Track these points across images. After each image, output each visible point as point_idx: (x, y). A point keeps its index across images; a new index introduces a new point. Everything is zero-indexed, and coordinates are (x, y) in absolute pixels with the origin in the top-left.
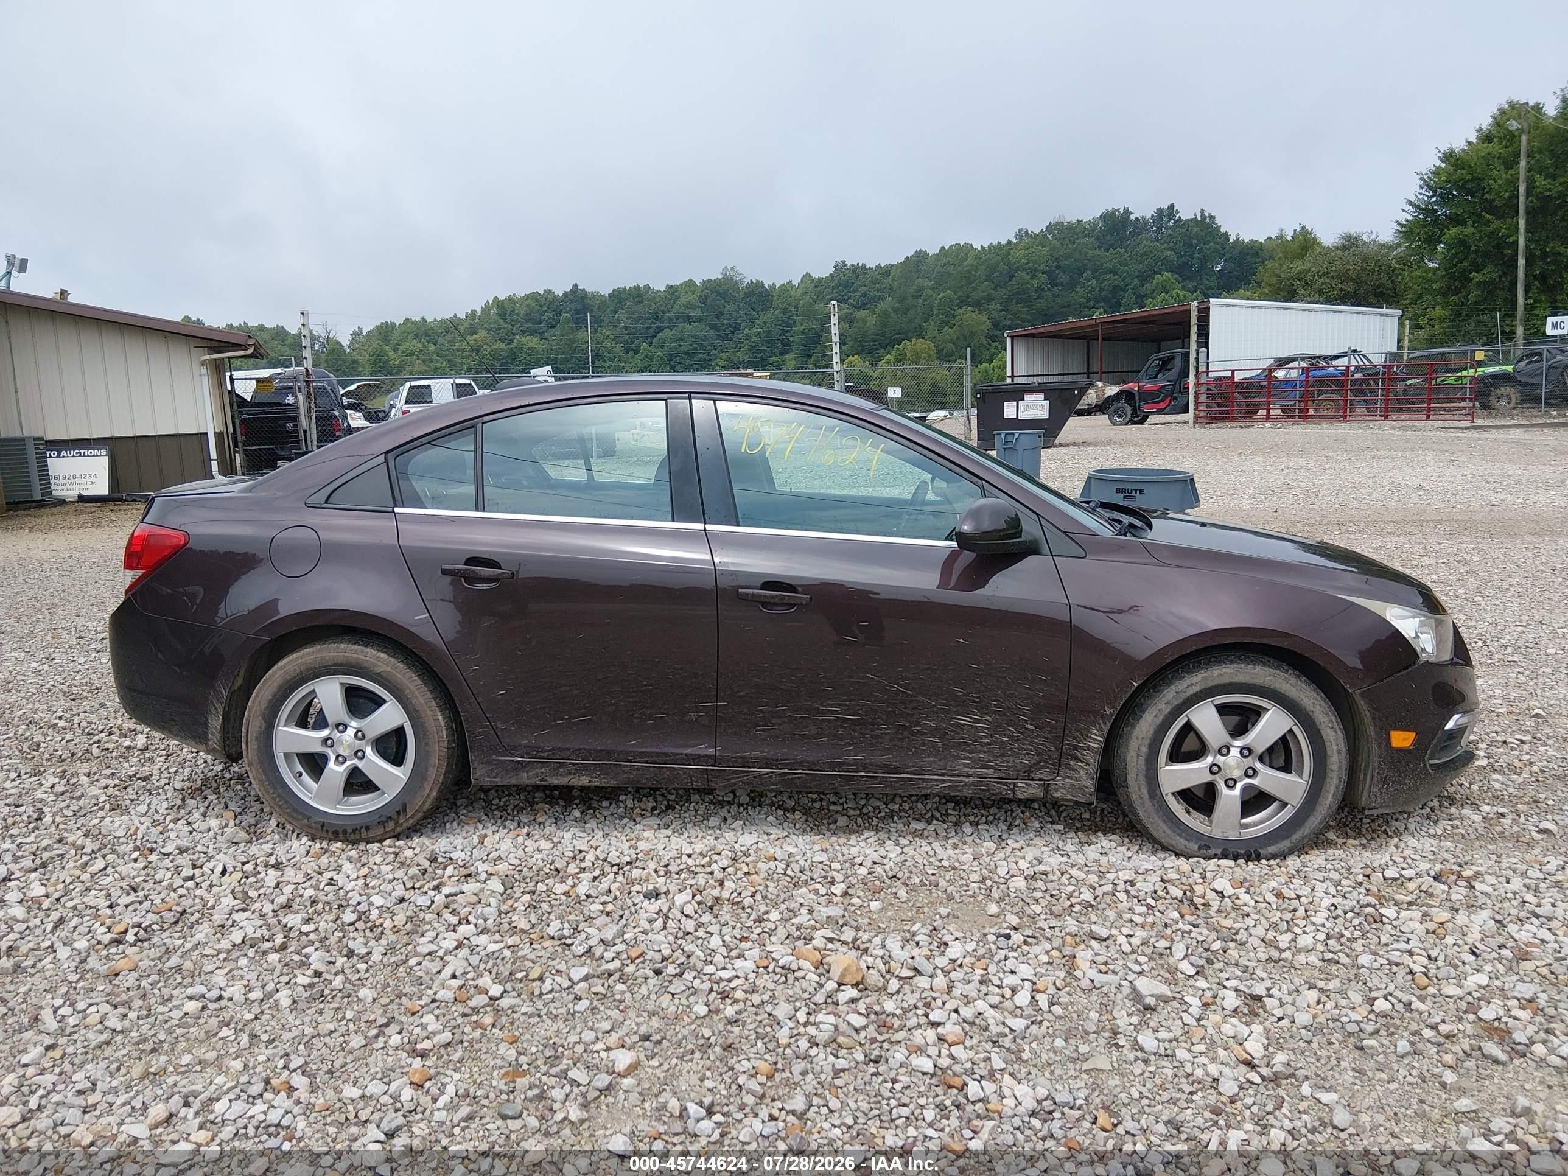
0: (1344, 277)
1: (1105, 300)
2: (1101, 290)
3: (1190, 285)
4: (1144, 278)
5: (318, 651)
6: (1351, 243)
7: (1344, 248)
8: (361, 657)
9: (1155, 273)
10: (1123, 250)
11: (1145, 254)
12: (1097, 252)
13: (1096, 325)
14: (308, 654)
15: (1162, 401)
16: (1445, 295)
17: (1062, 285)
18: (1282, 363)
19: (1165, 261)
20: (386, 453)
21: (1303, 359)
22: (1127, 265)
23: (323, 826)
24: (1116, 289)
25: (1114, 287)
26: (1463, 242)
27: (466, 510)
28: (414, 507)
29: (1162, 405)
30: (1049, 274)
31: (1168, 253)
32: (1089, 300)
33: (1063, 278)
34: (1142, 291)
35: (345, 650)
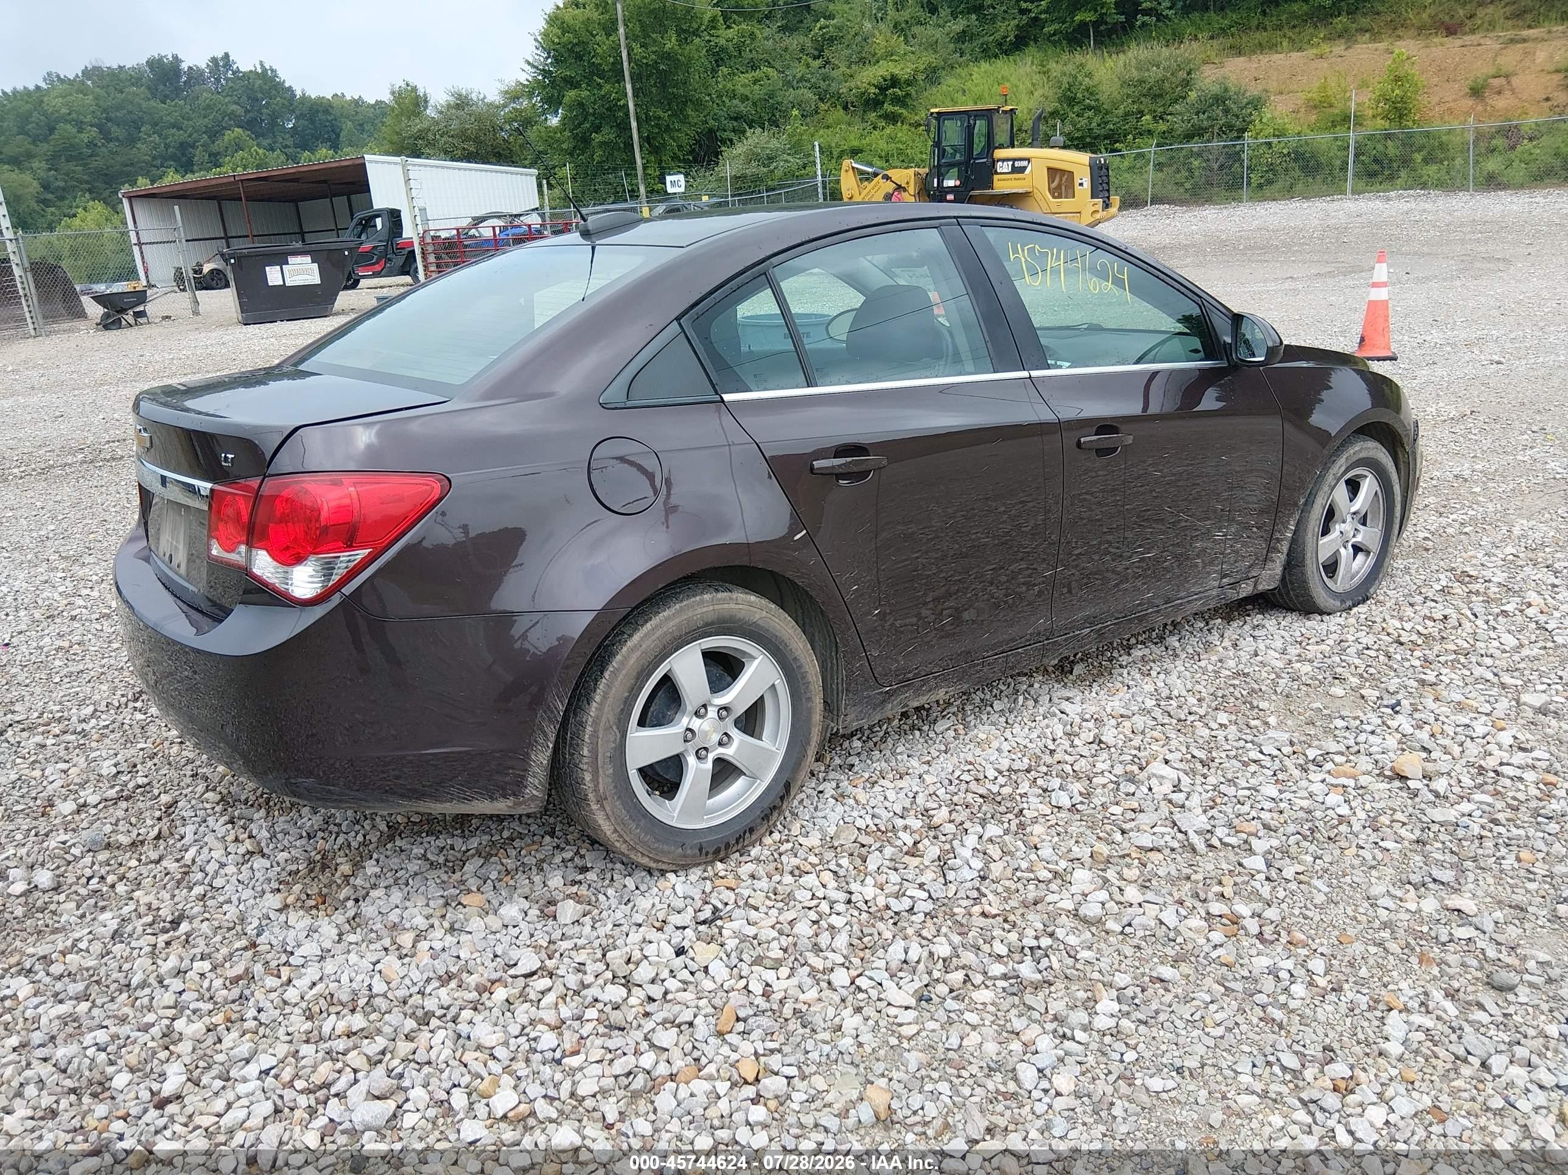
0: (464, 136)
1: (174, 158)
2: (167, 146)
3: (265, 143)
4: (214, 133)
5: (678, 612)
6: (461, 102)
7: (457, 106)
8: (732, 606)
9: (225, 128)
10: (182, 102)
11: (208, 107)
12: (153, 103)
13: (236, 182)
14: (667, 619)
15: (377, 263)
16: (571, 154)
17: (117, 139)
18: (478, 221)
19: (232, 115)
20: (678, 319)
21: (499, 217)
22: (189, 119)
23: (701, 850)
24: (183, 146)
25: (181, 144)
26: (581, 105)
27: (797, 387)
28: (737, 391)
29: (378, 268)
30: (101, 128)
31: (234, 107)
32: (154, 158)
33: (116, 131)
34: (214, 148)
35: (712, 602)
